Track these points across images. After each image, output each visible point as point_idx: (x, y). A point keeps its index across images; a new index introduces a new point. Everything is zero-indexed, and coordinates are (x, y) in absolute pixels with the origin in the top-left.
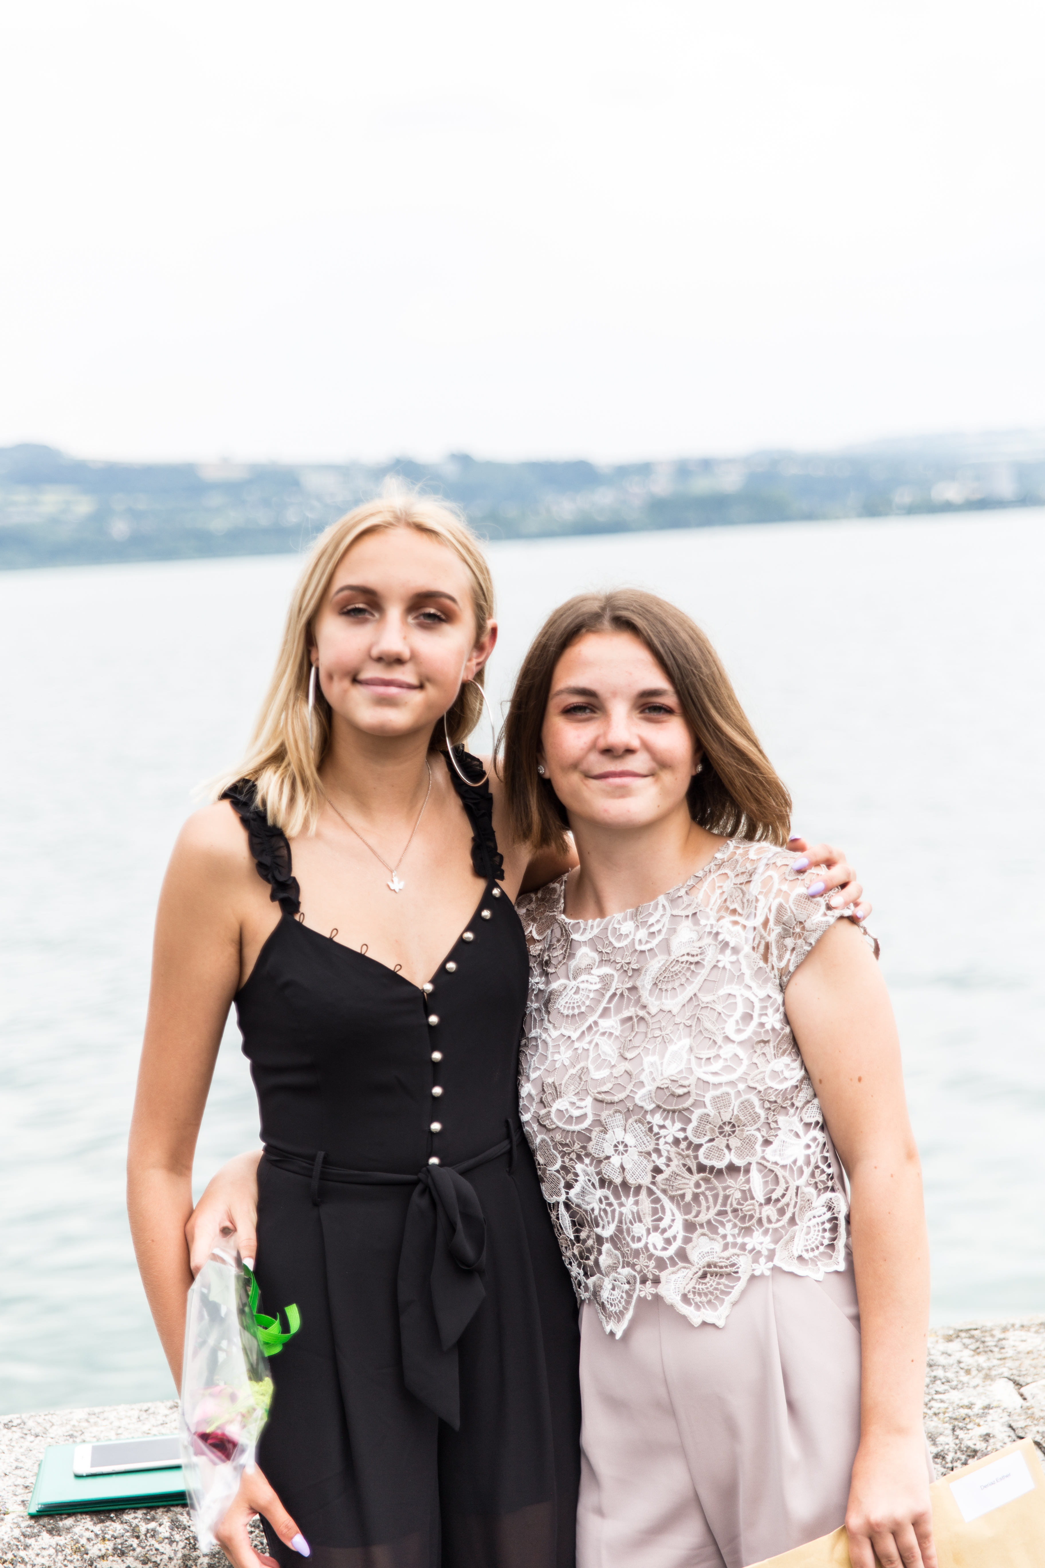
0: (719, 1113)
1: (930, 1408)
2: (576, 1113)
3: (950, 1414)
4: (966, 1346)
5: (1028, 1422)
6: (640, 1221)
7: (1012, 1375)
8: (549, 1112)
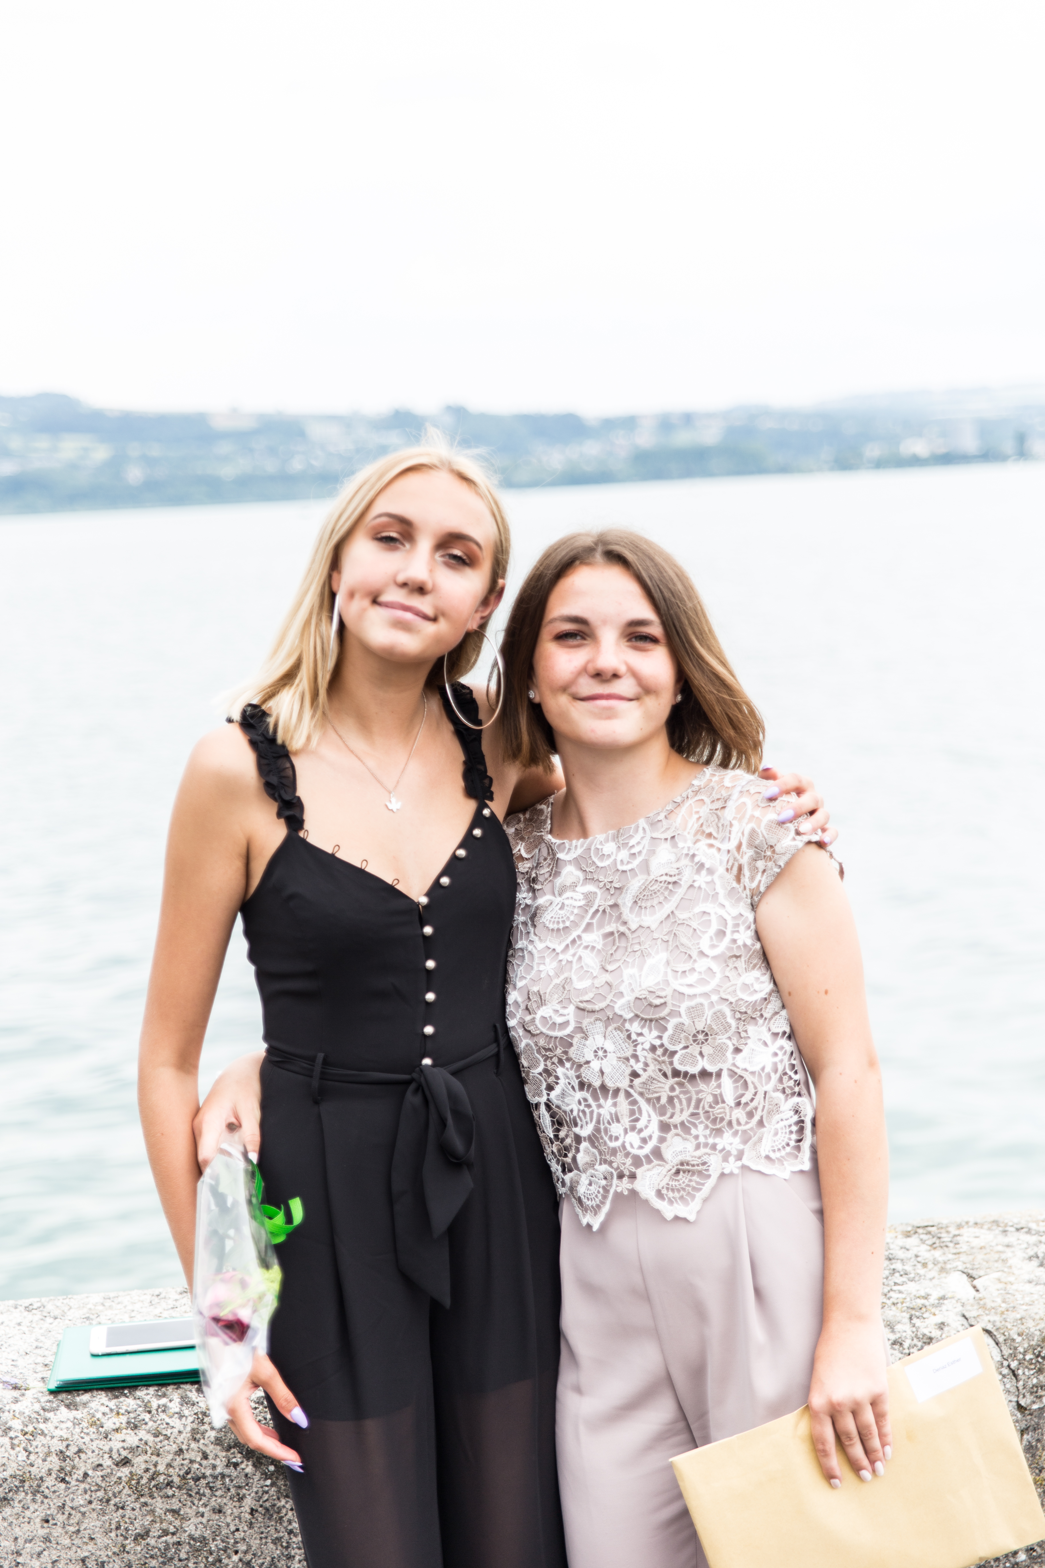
0: (693, 1022)
1: (889, 1299)
2: (559, 1020)
3: (908, 1304)
4: (923, 1241)
5: (981, 1312)
6: (618, 1121)
7: (966, 1268)
8: (534, 1018)
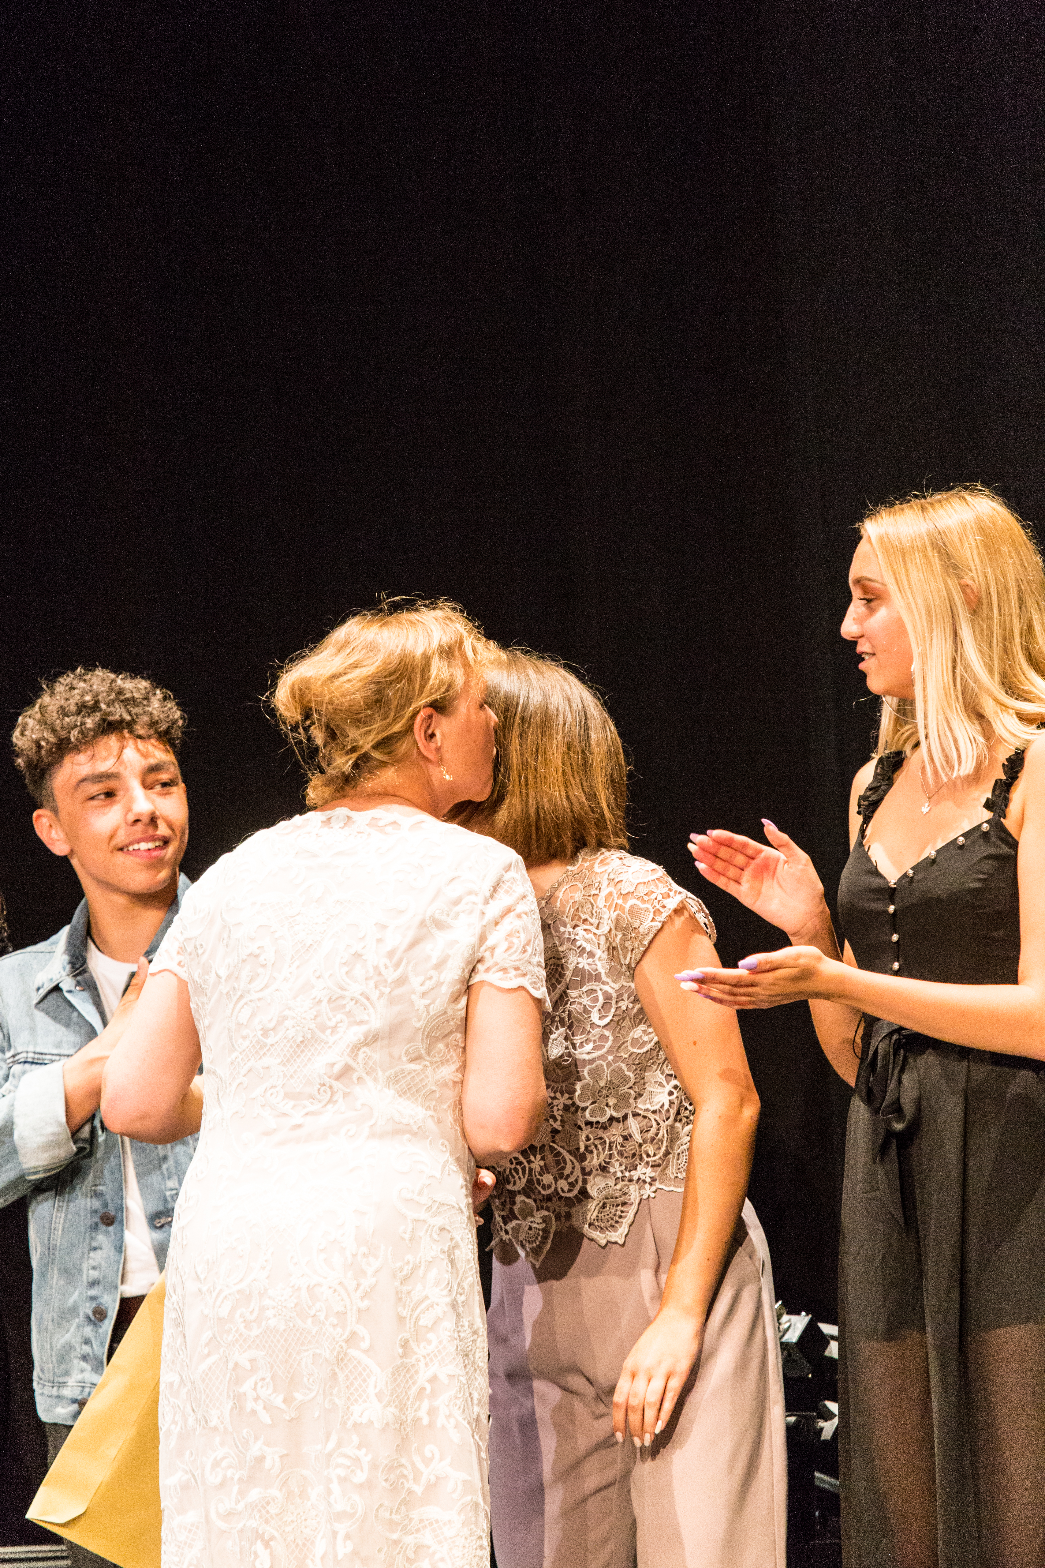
0: (597, 1081)
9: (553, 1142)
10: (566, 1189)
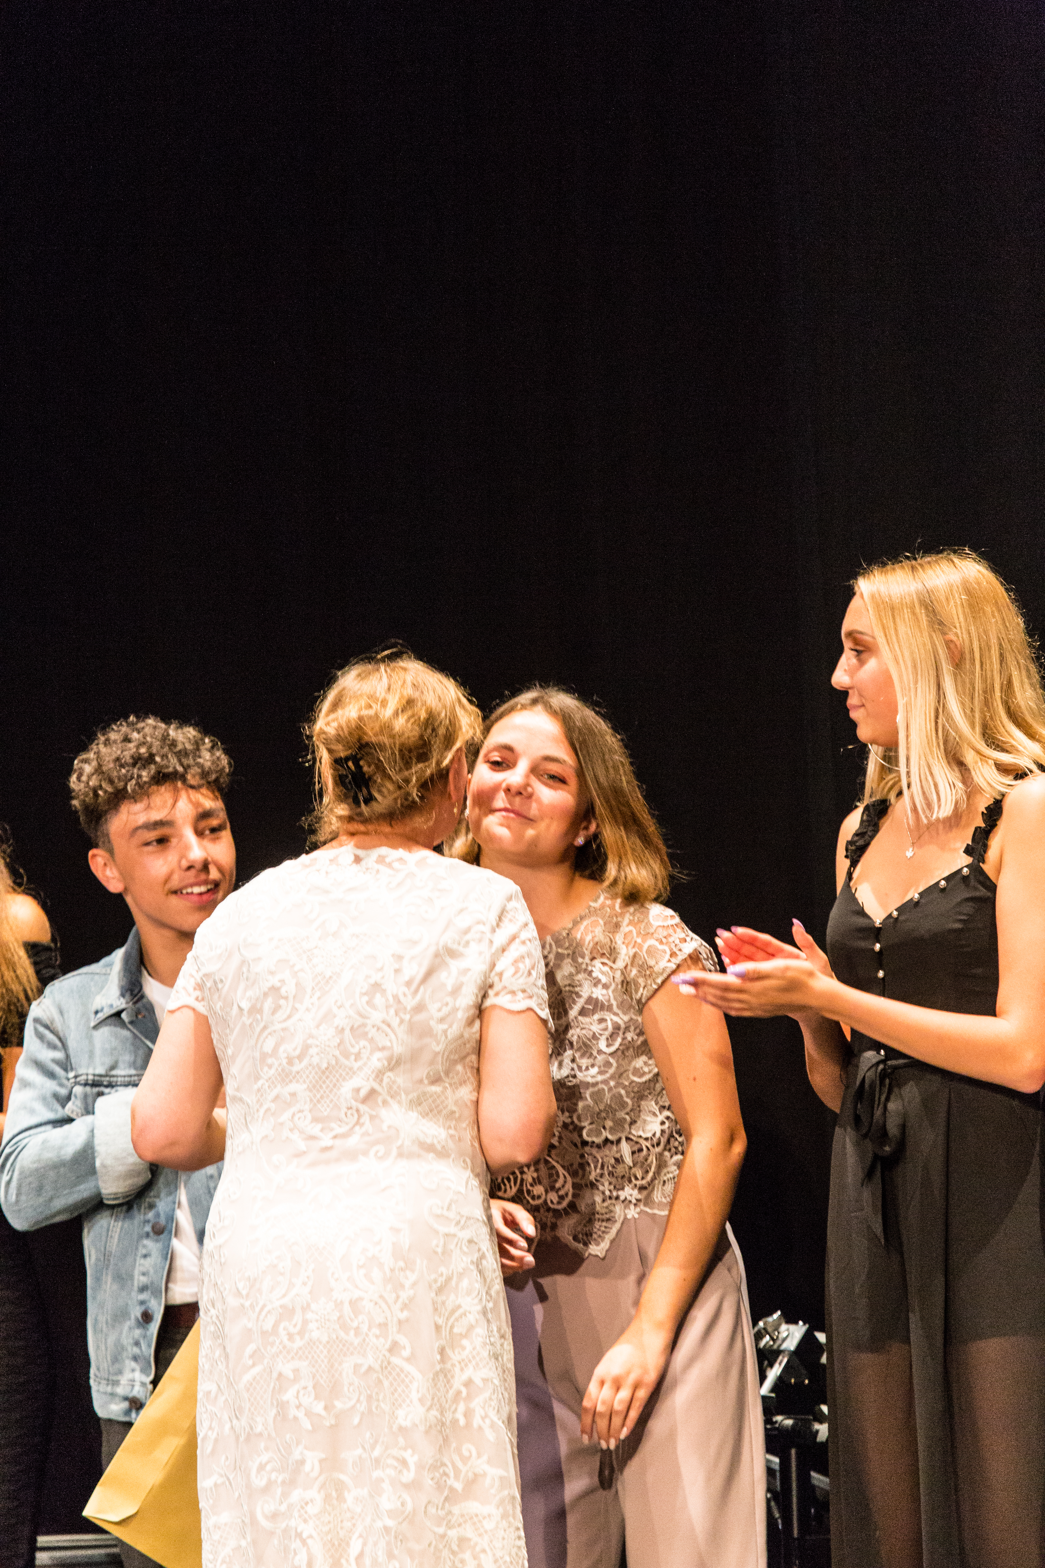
0: (597, 1103)
6: (540, 1184)
9: (549, 1156)
10: (555, 1201)
